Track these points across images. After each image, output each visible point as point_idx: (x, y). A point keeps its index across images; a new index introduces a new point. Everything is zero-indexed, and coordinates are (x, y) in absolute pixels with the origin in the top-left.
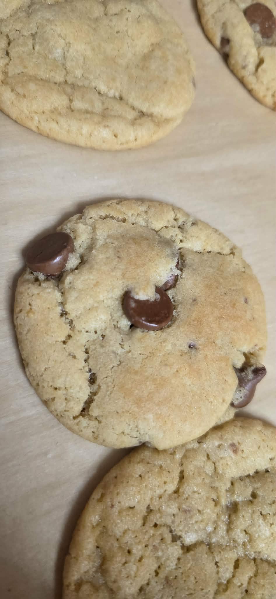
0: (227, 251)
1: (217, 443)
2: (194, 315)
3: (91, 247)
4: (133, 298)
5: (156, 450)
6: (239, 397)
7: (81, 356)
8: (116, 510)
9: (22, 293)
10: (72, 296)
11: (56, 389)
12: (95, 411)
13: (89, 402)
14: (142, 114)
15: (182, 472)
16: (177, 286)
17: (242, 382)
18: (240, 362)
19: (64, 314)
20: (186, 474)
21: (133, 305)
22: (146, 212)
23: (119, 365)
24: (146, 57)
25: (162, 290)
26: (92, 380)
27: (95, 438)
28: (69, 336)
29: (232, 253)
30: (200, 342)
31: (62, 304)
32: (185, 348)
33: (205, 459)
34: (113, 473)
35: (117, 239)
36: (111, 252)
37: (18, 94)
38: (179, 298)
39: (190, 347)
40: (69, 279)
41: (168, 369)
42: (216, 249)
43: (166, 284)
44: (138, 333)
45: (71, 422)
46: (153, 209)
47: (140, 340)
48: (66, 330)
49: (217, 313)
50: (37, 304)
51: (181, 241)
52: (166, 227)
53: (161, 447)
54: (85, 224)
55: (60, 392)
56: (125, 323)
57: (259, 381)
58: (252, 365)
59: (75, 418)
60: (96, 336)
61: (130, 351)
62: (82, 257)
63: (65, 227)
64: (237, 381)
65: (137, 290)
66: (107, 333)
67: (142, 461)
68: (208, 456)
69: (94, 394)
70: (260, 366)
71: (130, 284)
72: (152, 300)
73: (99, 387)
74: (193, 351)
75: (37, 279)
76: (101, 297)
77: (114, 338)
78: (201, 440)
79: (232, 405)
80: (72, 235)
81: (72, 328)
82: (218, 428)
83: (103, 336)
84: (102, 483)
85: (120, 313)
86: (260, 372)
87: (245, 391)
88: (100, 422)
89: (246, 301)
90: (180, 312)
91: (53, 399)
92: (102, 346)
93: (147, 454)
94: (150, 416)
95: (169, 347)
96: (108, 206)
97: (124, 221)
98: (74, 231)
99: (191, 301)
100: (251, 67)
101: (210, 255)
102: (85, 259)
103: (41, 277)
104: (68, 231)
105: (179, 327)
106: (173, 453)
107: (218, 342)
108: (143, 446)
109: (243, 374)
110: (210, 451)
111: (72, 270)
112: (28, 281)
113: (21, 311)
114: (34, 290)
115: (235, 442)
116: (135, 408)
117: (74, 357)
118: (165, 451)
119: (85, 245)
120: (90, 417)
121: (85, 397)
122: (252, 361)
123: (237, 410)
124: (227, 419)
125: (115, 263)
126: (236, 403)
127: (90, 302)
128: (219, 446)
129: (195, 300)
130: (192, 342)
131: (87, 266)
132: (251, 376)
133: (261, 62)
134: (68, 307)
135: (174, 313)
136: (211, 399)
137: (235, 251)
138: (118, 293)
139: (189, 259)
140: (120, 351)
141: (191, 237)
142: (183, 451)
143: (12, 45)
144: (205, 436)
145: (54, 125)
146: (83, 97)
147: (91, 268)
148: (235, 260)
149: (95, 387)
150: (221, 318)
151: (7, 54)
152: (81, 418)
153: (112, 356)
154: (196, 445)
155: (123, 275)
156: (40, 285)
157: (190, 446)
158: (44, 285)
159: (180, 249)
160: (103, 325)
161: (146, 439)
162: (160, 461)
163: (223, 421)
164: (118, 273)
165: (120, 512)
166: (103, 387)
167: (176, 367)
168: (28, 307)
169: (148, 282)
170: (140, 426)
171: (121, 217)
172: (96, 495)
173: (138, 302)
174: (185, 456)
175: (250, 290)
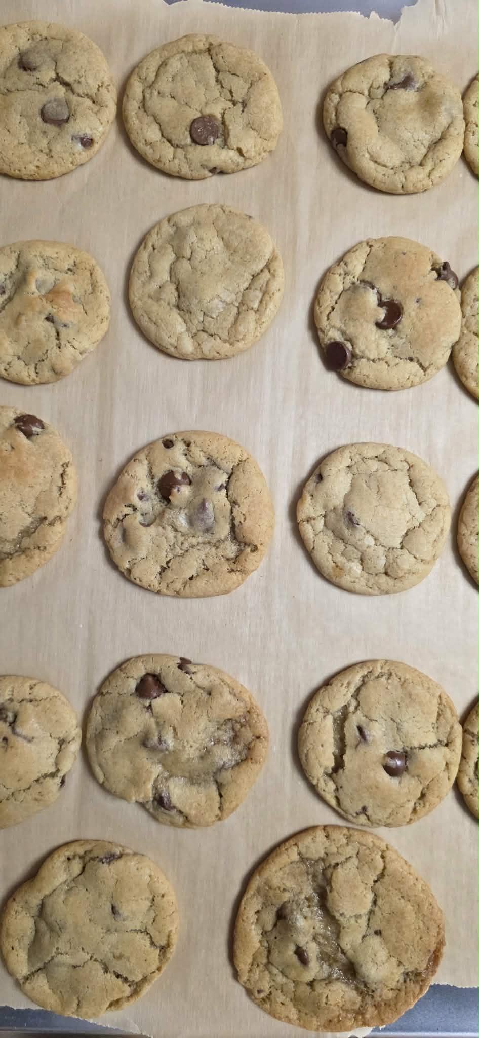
0: (368, 249)
1: (469, 308)
2: (402, 292)
3: (343, 333)
4: (382, 322)
5: (457, 342)
6: (452, 283)
7: (398, 360)
8: (475, 373)
9: (356, 378)
10: (367, 353)
11: (408, 379)
12: (426, 364)
13: (421, 365)
14: (268, 266)
15: (474, 333)
16: (382, 293)
17: (446, 279)
18: (435, 274)
19: (373, 361)
20: (476, 332)
21: (385, 324)
22: (330, 292)
23: (411, 344)
24: (227, 245)
25: (381, 304)
26: (411, 359)
27: (438, 369)
28: (386, 362)
29: (371, 246)
30: (418, 295)
31: (368, 359)
32: (417, 305)
33: (473, 318)
34: (458, 368)
35: (344, 317)
36: (351, 323)
37: (242, 339)
38: (389, 295)
39: (417, 301)
40: (357, 352)
41: (424, 319)
42: (365, 256)
43: (378, 299)
44: (400, 327)
45: (426, 378)
46: (330, 287)
47: (404, 327)
48: (383, 363)
49: (406, 278)
50: (365, 372)
51: (354, 277)
52: (343, 283)
53: (457, 338)
54: (329, 331)
55: (411, 377)
56: (391, 331)
57: (450, 269)
58: (440, 268)
59: (425, 375)
60: (391, 350)
61: (406, 336)
62: (347, 340)
63: (325, 342)
64: (444, 282)
65: (378, 318)
66: (392, 343)
67: (459, 351)
68: (473, 316)
69: (418, 361)
70: (442, 264)
71: (373, 320)
72: (386, 312)
73: (417, 357)
74: (421, 301)
75: (350, 368)
76: (373, 339)
77: (396, 340)
78: (464, 316)
79: (454, 289)
80: (332, 341)
81: (382, 359)
82: (462, 303)
83: (393, 346)
84: (460, 375)
85: (385, 332)
86: (446, 266)
87: (451, 280)
88: (432, 364)
89: (404, 254)
90: (397, 298)
91: (412, 382)
92: (398, 348)
93: (457, 347)
94: (442, 338)
95: (413, 314)
96: (321, 313)
97: (333, 309)
98: (330, 338)
99: (394, 290)
100: (240, 159)
101: (367, 263)
102: (348, 338)
103: (350, 365)
104: (329, 342)
105: (405, 303)
106: (463, 334)
107: (422, 284)
108: (453, 347)
109: (442, 276)
110: (471, 314)
111: (353, 348)
112: (349, 373)
113: (365, 381)
114: (357, 371)
115: (474, 297)
116: (435, 344)
117: (398, 364)
118: (460, 338)
119: (341, 336)
120: (428, 368)
121: (418, 366)
122: (438, 267)
123: (458, 287)
124: (460, 296)
125: (358, 324)
126: (454, 287)
127: (374, 345)
128: (471, 307)
129: (394, 287)
130: (416, 300)
131: (354, 340)
132: (445, 272)
133: (240, 151)
134: (372, 358)
135: (397, 302)
136: (447, 302)
137: (370, 244)
138: (374, 328)
139: (367, 277)
140: (404, 340)
141: (354, 269)
142: (464, 328)
143: (206, 330)
144: (463, 312)
145: (264, 325)
146: (252, 301)
147: (357, 337)
148: (376, 246)
149: (415, 360)
150: (409, 277)
151: (212, 335)
152: (427, 372)
153: (405, 345)
154: (465, 320)
155: (367, 322)
156: (355, 367)
157: (464, 323)
158: (356, 365)
159: (358, 280)
160: (387, 344)
161: (450, 345)
162: (463, 342)
163: (460, 299)
164: (365, 324)
165: (477, 371)
166: (418, 356)
167: (425, 315)
168: (365, 377)
169: (375, 310)
170: (445, 345)
171: (330, 309)
172: (464, 379)
173: (384, 320)
174: (467, 328)
175: (397, 247)
